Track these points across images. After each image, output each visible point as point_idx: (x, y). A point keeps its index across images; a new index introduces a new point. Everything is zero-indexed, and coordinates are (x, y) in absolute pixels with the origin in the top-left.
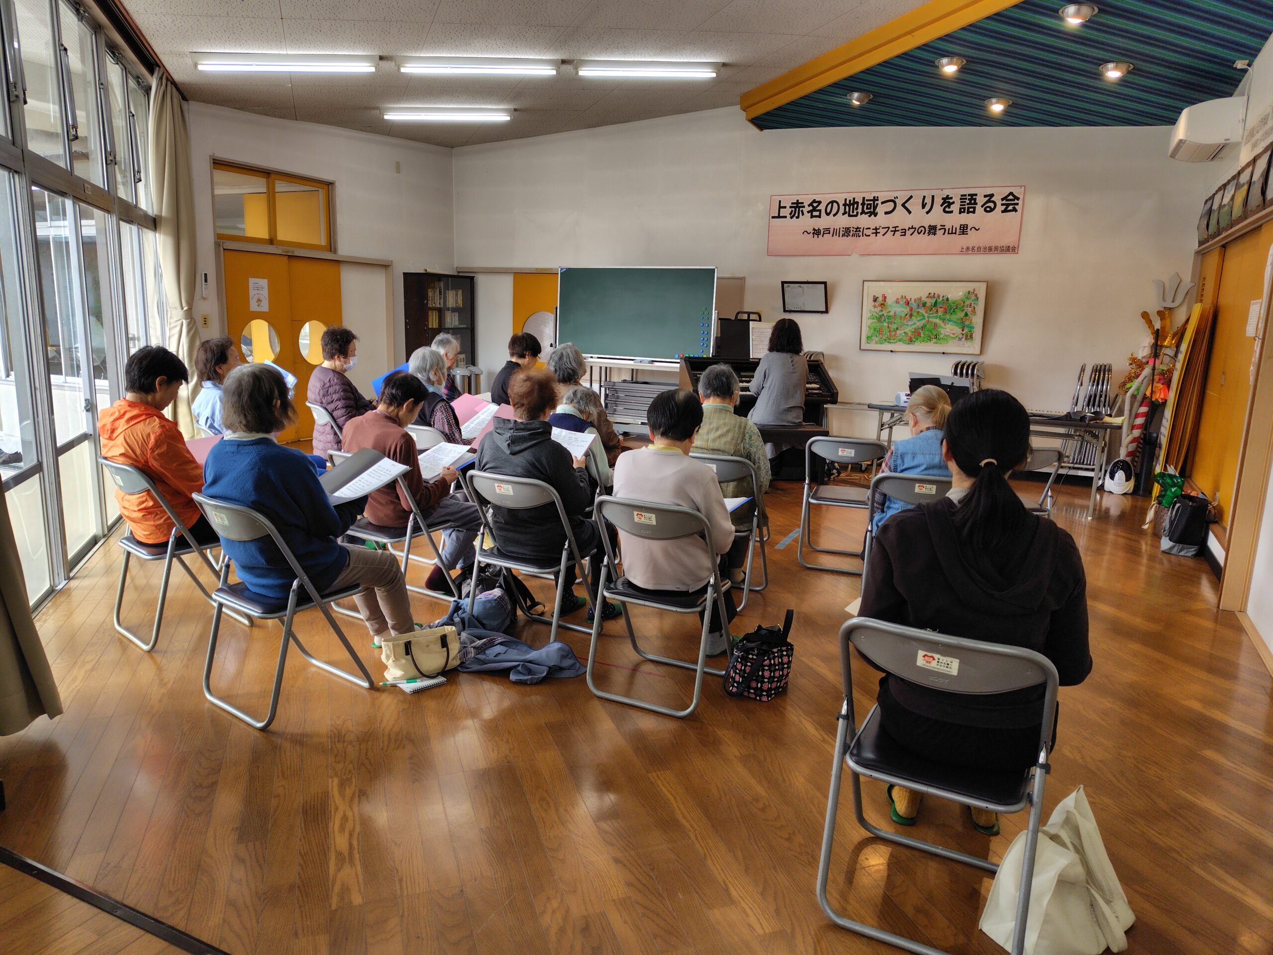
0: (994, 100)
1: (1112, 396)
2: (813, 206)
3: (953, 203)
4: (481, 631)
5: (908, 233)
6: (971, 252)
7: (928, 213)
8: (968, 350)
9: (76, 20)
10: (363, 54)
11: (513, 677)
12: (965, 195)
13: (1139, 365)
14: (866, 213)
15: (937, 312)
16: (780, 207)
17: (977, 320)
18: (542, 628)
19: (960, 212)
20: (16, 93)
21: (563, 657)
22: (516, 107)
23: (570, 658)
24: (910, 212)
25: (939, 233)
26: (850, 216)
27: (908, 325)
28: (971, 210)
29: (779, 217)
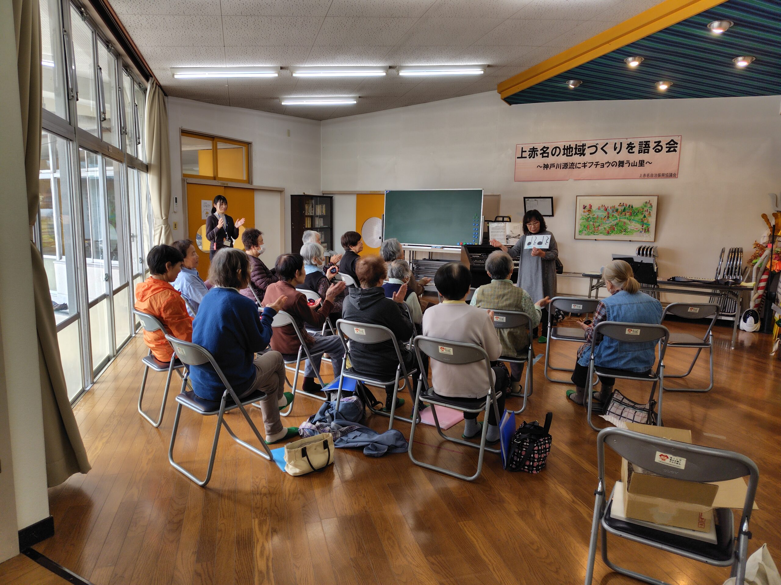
0: (661, 83)
1: (743, 269)
2: (543, 150)
3: (634, 147)
4: (343, 422)
5: (606, 166)
6: (647, 177)
7: (618, 153)
8: (647, 239)
9: (107, 51)
10: (271, 66)
11: (365, 452)
12: (642, 142)
13: (761, 248)
14: (578, 154)
15: (625, 214)
16: (522, 152)
17: (652, 220)
18: (382, 419)
19: (639, 153)
20: (72, 94)
21: (397, 440)
22: (360, 96)
23: (402, 440)
24: (606, 153)
25: (626, 165)
26: (567, 156)
27: (606, 223)
28: (646, 151)
29: (522, 157)
